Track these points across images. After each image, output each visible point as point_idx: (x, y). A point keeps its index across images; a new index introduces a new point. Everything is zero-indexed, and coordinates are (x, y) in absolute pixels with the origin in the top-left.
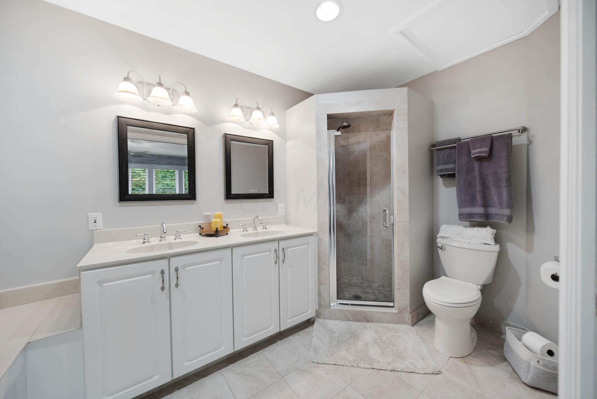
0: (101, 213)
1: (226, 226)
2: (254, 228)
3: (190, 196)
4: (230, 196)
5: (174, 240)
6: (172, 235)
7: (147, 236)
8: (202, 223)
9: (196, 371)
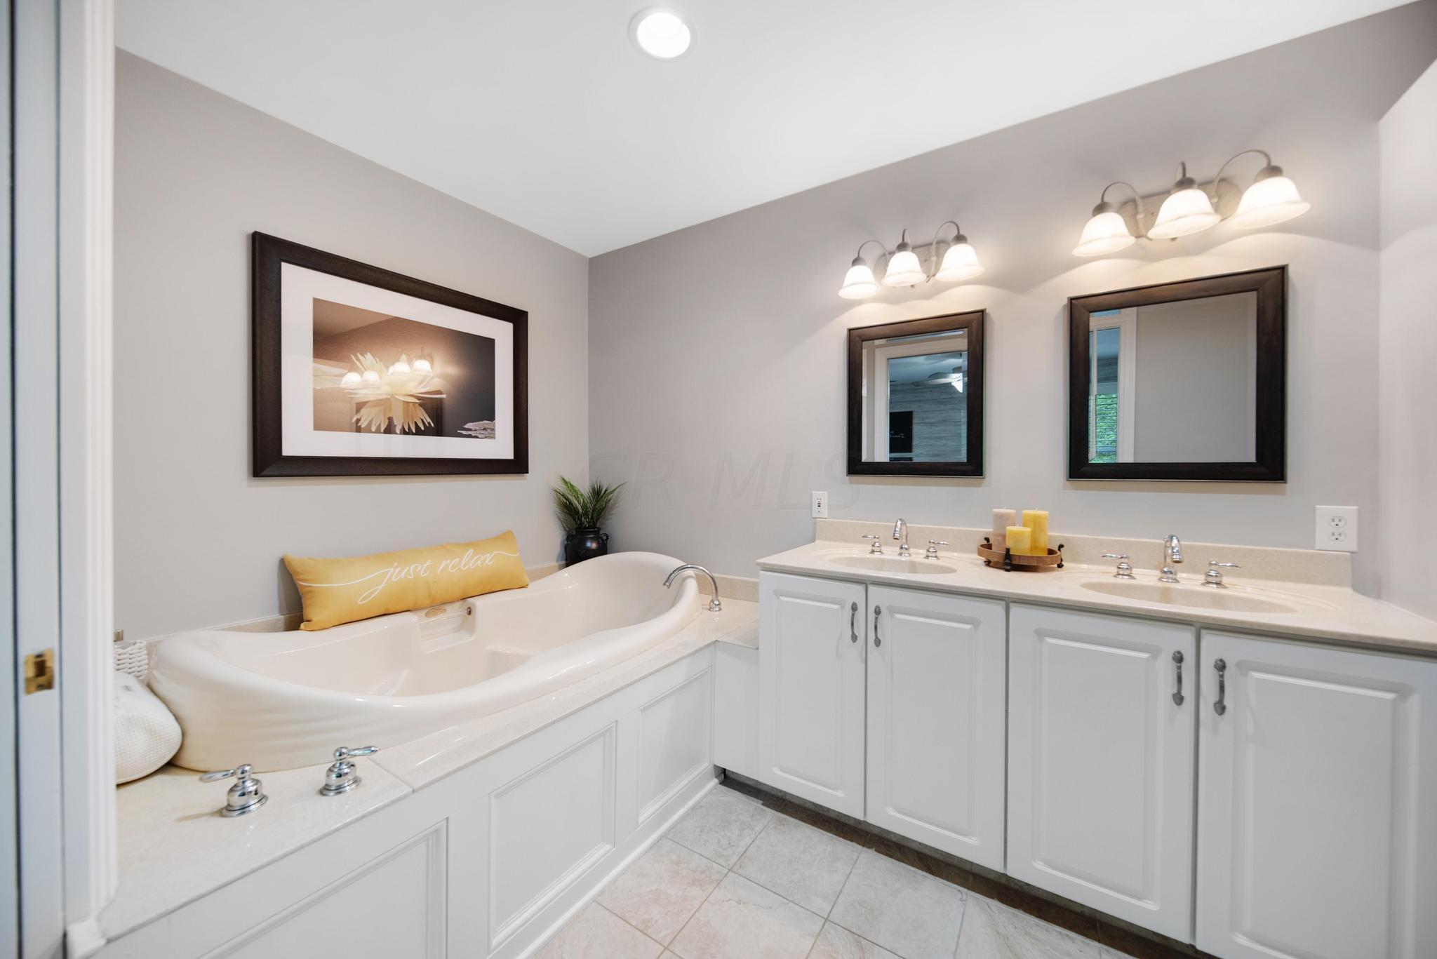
0: (826, 492)
1: (1056, 548)
2: (1165, 572)
3: (969, 468)
4: (1084, 469)
5: (925, 558)
6: (921, 548)
7: (877, 540)
8: (990, 532)
9: (926, 851)
